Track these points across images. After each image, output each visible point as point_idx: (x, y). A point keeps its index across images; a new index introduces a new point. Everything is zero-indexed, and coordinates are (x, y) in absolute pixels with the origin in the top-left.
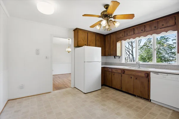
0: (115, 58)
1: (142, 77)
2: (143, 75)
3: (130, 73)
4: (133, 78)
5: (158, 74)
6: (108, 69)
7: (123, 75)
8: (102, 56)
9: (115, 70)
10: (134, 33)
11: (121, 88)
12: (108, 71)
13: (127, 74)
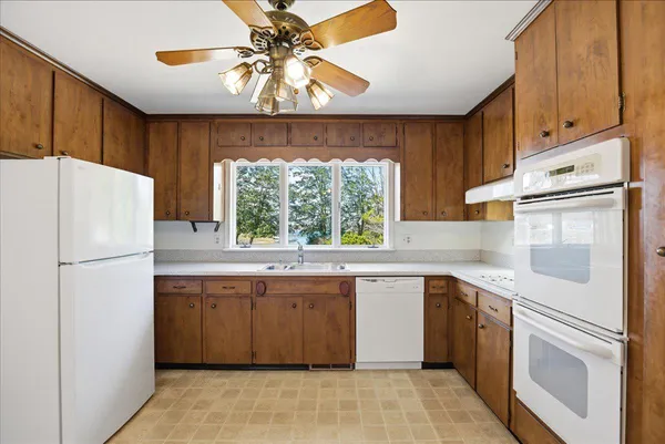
0: (195, 230)
1: (334, 297)
2: (334, 289)
3: (288, 289)
4: (300, 304)
5: (375, 281)
6: (183, 283)
7: (260, 301)
8: (155, 219)
9: (222, 284)
10: (289, 142)
11: (253, 355)
12: (180, 294)
13: (275, 296)
